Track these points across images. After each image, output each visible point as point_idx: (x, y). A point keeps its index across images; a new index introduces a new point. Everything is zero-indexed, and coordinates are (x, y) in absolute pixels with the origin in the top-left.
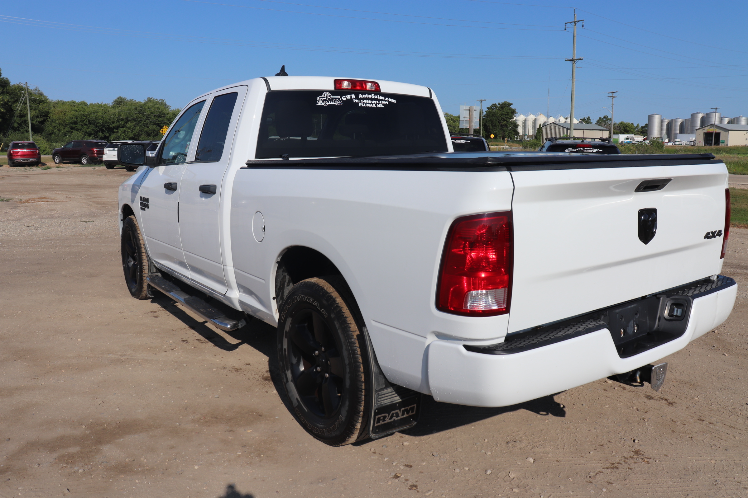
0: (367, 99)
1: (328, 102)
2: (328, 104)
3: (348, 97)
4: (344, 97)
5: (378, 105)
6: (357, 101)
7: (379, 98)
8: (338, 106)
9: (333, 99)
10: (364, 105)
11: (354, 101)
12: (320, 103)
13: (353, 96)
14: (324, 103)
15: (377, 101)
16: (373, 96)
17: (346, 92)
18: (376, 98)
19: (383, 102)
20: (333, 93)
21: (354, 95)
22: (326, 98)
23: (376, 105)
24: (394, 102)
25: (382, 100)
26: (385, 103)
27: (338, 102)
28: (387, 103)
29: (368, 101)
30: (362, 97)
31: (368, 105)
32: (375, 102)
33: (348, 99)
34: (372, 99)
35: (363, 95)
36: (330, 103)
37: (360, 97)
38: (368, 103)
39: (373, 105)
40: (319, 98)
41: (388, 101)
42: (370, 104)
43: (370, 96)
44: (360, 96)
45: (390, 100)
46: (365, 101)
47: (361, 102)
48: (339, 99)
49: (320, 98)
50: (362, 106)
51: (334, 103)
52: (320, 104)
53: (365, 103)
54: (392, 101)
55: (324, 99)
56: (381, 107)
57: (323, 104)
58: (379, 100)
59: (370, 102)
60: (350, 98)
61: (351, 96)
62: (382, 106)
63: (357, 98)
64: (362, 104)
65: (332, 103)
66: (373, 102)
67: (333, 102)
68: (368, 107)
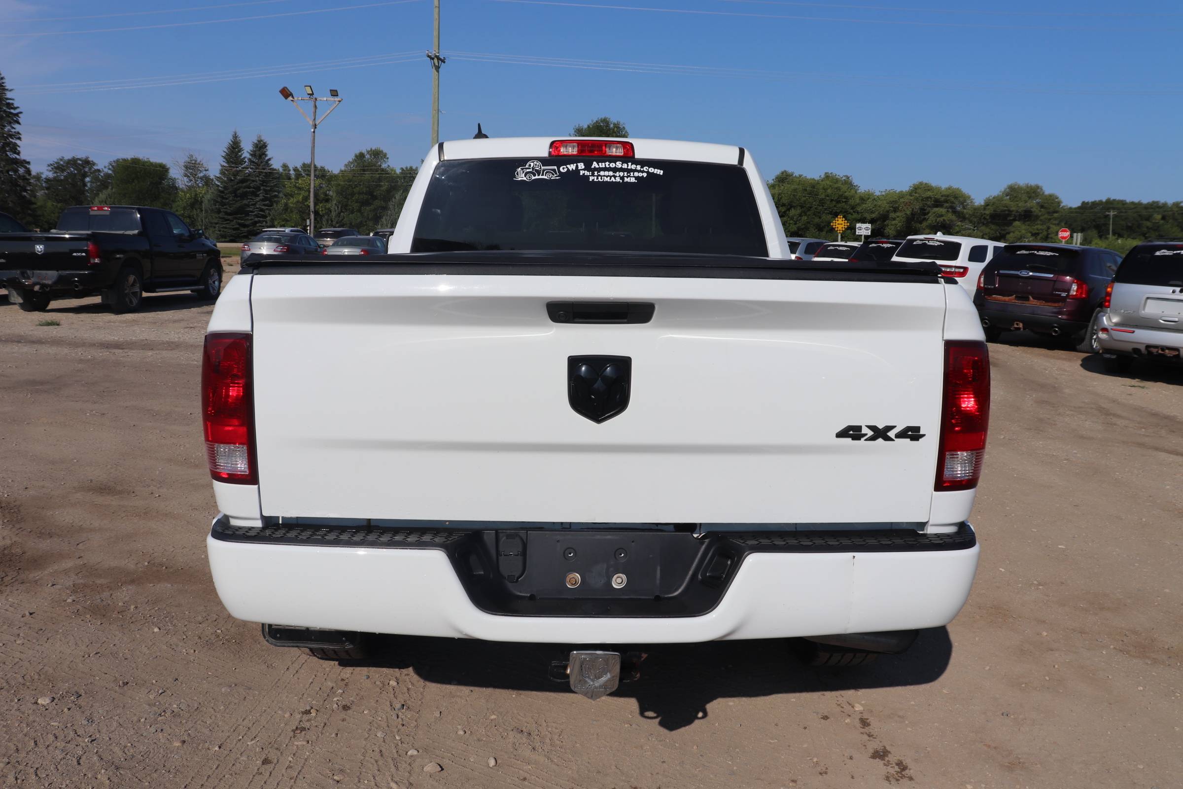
0: (605, 169)
1: (535, 175)
2: (533, 178)
3: (572, 167)
4: (565, 167)
5: (625, 178)
6: (587, 173)
7: (629, 167)
8: (551, 181)
9: (544, 170)
10: (600, 179)
11: (582, 173)
12: (521, 176)
13: (581, 166)
14: (527, 176)
15: (626, 173)
16: (619, 164)
17: (569, 160)
18: (623, 167)
19: (636, 174)
20: (544, 161)
21: (582, 164)
22: (531, 170)
23: (622, 178)
24: (658, 173)
25: (636, 170)
26: (640, 175)
27: (551, 175)
28: (645, 175)
29: (607, 173)
30: (597, 166)
31: (608, 179)
32: (621, 174)
33: (571, 170)
34: (615, 170)
35: (600, 164)
36: (537, 177)
37: (593, 167)
38: (607, 177)
39: (617, 178)
40: (519, 169)
41: (648, 172)
42: (611, 177)
43: (613, 165)
44: (595, 165)
45: (651, 170)
46: (602, 173)
47: (593, 175)
48: (554, 170)
49: (522, 169)
50: (595, 180)
51: (544, 177)
52: (520, 179)
53: (601, 176)
54: (655, 172)
55: (528, 170)
56: (631, 181)
57: (525, 179)
58: (629, 171)
59: (611, 173)
60: (574, 169)
61: (577, 166)
62: (633, 180)
63: (588, 167)
64: (596, 177)
65: (540, 177)
66: (617, 174)
67: (543, 175)
68: (607, 182)
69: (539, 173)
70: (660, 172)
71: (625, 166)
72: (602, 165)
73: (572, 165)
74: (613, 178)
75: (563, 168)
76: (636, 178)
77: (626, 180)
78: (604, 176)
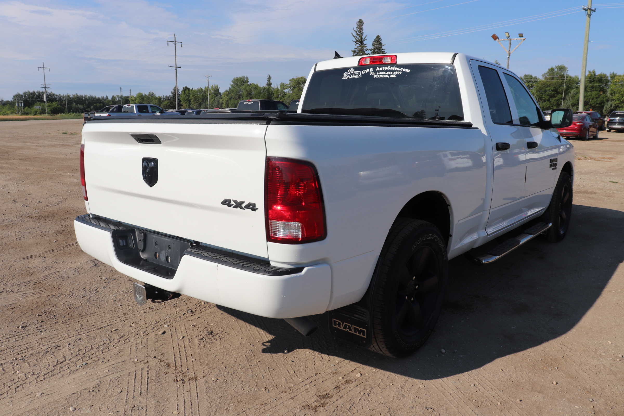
0: (382, 71)
1: (350, 76)
2: (350, 77)
3: (367, 71)
4: (364, 71)
5: (391, 75)
6: (373, 74)
7: (394, 69)
8: (357, 78)
9: (355, 73)
10: (379, 77)
11: (371, 73)
12: (345, 77)
13: (371, 70)
14: (348, 77)
15: (391, 72)
16: (389, 68)
17: (367, 67)
18: (391, 69)
19: (397, 73)
20: (356, 69)
22: (349, 74)
23: (389, 75)
24: (407, 71)
25: (397, 71)
26: (398, 73)
27: (358, 76)
28: (401, 73)
29: (382, 73)
30: (379, 70)
31: (382, 76)
32: (389, 73)
33: (366, 72)
34: (387, 71)
35: (380, 68)
36: (352, 77)
37: (376, 70)
38: (382, 75)
39: (387, 75)
40: (345, 73)
41: (402, 71)
42: (384, 75)
43: (386, 68)
44: (378, 69)
45: (404, 70)
46: (380, 73)
47: (376, 74)
48: (359, 73)
49: (346, 73)
50: (377, 77)
51: (355, 77)
52: (344, 78)
53: (380, 75)
54: (406, 71)
55: (348, 74)
56: (394, 77)
57: (346, 78)
58: (393, 71)
59: (384, 73)
61: (369, 70)
62: (394, 76)
63: (374, 71)
64: (377, 76)
65: (353, 77)
66: (387, 73)
67: (354, 76)
68: (382, 78)
69: (352, 74)
70: (408, 71)
71: (392, 69)
72: (381, 69)
73: (367, 70)
74: (385, 75)
75: (363, 72)
76: (397, 75)
77: (391, 76)
78: (381, 74)
